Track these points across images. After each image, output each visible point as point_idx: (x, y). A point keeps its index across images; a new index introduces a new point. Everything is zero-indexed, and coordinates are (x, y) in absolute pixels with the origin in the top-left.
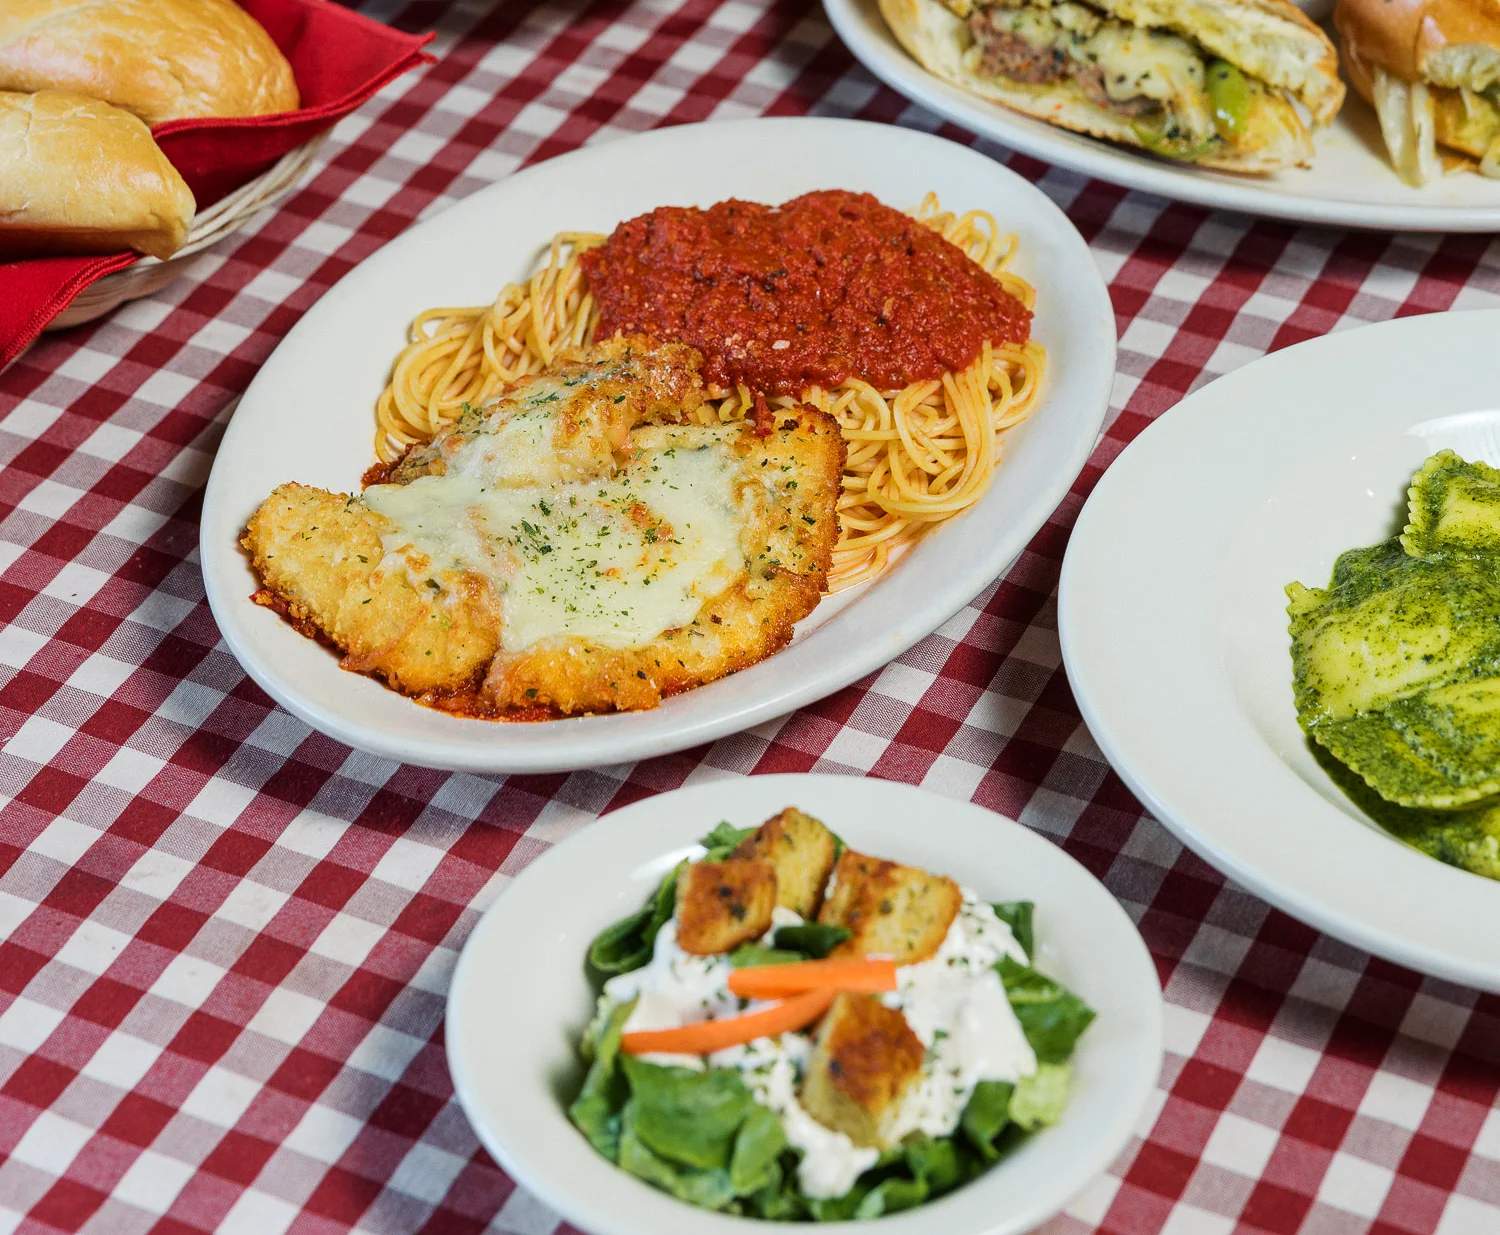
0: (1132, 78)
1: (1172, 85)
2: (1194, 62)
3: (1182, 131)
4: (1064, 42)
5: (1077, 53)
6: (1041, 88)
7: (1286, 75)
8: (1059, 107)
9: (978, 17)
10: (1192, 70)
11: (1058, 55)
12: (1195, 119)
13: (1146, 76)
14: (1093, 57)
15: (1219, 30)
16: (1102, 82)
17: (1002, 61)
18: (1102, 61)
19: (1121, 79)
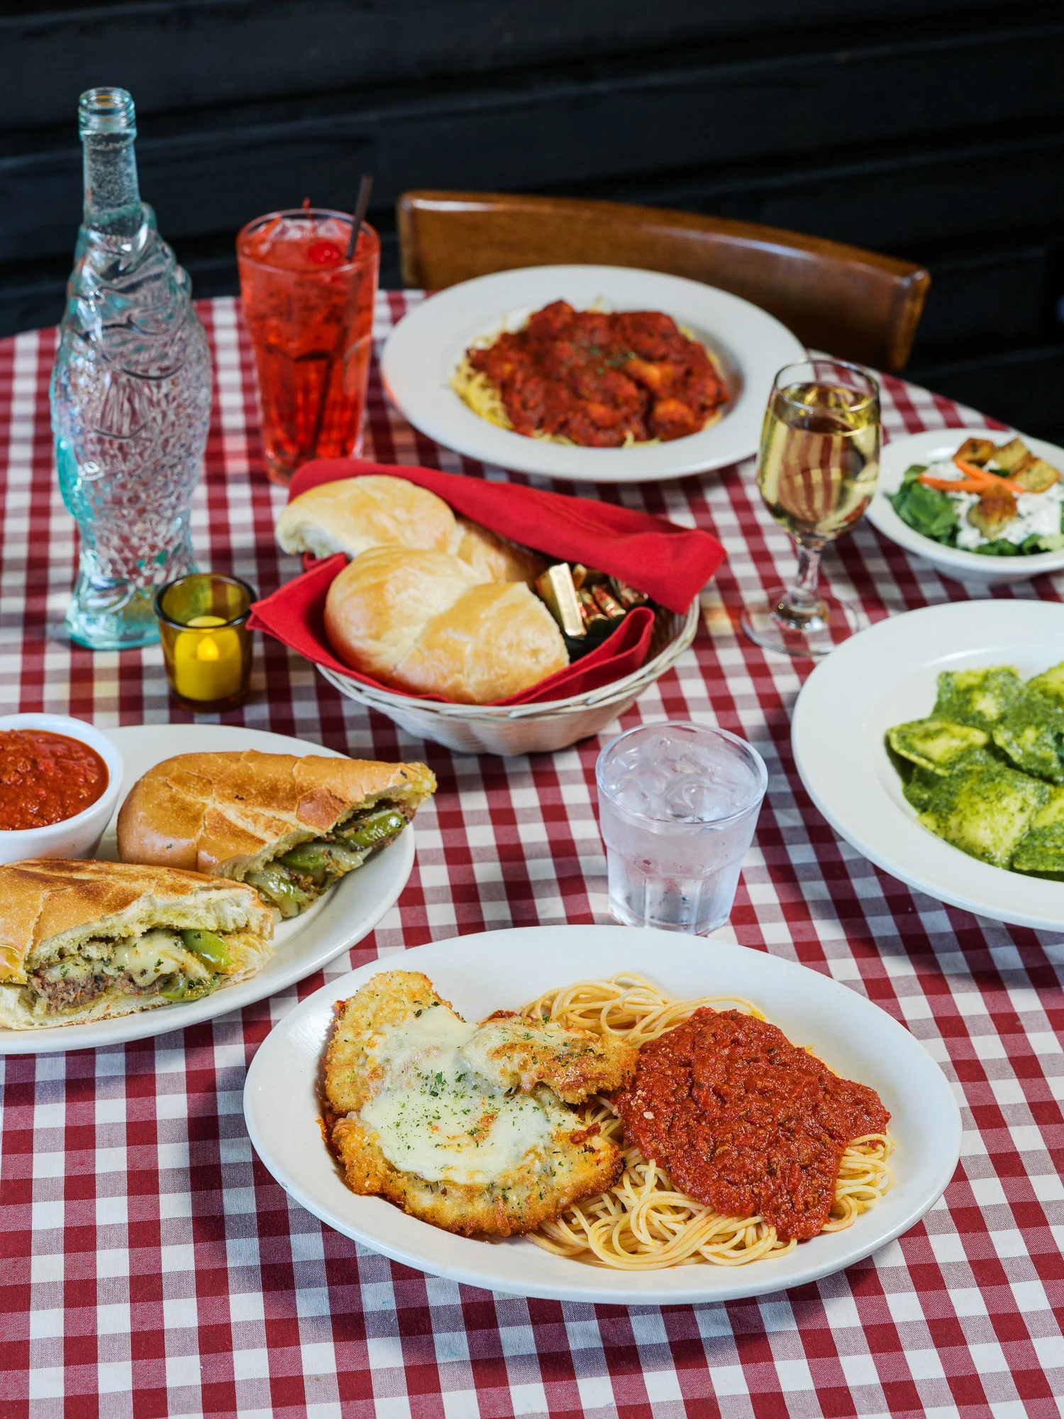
0: (151, 969)
1: (176, 960)
2: (174, 939)
3: (195, 980)
4: (98, 967)
5: (110, 971)
6: (92, 1004)
7: (234, 921)
8: (108, 1007)
9: (35, 981)
10: (176, 944)
11: (97, 979)
12: (198, 970)
13: (160, 963)
14: (120, 969)
15: (184, 915)
16: (131, 980)
17: (63, 1000)
18: (126, 968)
19: (144, 972)
